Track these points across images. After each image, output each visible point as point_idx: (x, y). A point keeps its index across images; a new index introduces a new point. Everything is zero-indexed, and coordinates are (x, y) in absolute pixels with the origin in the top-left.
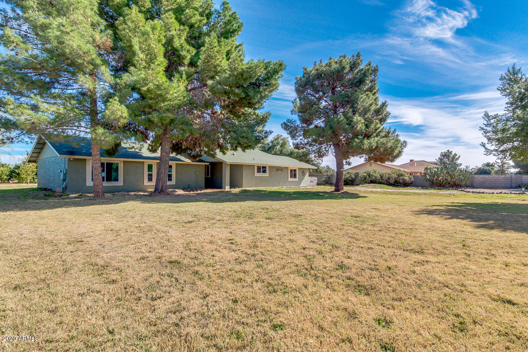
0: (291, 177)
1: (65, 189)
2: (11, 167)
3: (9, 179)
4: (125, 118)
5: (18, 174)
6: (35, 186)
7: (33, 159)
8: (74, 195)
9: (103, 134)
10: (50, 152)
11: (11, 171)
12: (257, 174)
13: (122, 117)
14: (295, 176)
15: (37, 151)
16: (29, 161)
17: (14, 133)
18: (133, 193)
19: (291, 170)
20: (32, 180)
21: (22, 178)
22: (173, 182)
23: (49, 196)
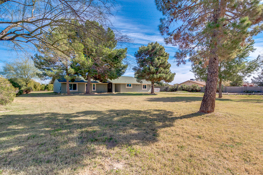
0: (144, 88)
1: (61, 92)
2: (45, 85)
3: (45, 89)
4: (73, 72)
5: (48, 88)
6: (53, 92)
7: (52, 83)
8: (62, 94)
9: (68, 77)
10: (56, 81)
11: (45, 87)
12: (127, 87)
13: (72, 72)
14: (145, 88)
15: (53, 80)
16: (51, 83)
17: (47, 77)
18: (80, 94)
19: (143, 85)
20: (52, 90)
21: (49, 89)
22: (95, 90)
23: (56, 94)
